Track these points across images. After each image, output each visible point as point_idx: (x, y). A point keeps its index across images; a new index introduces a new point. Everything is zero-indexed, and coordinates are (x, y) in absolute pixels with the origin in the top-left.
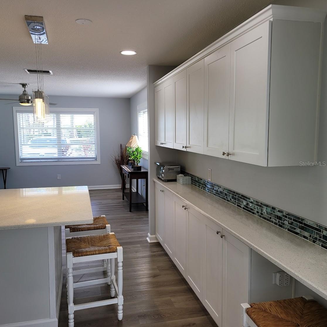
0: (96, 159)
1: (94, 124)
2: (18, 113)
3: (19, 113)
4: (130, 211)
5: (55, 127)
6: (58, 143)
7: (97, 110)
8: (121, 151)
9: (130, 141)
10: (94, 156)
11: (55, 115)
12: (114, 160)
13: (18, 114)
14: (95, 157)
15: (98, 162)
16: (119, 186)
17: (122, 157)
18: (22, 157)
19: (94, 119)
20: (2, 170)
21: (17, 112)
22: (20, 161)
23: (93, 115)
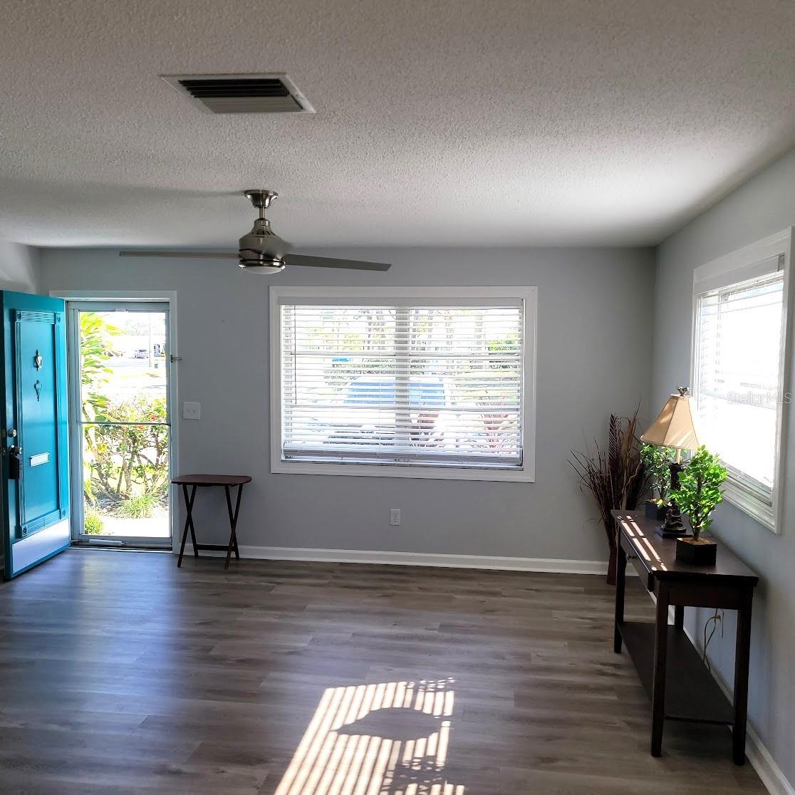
0: (520, 463)
1: (521, 341)
2: (283, 307)
3: (289, 307)
4: (656, 751)
5: (390, 350)
6: (398, 405)
7: (530, 293)
8: (612, 441)
9: (664, 420)
10: (514, 455)
11: (394, 312)
12: (584, 472)
13: (283, 312)
14: (518, 456)
15: (527, 476)
16: (598, 567)
17: (616, 462)
18: (289, 446)
19: (521, 324)
20: (227, 486)
21: (282, 301)
22: (283, 458)
23: (517, 311)
